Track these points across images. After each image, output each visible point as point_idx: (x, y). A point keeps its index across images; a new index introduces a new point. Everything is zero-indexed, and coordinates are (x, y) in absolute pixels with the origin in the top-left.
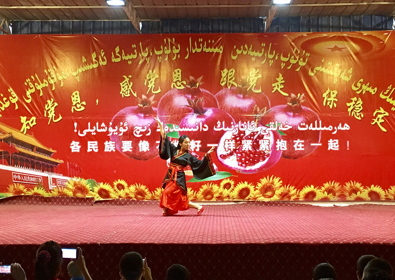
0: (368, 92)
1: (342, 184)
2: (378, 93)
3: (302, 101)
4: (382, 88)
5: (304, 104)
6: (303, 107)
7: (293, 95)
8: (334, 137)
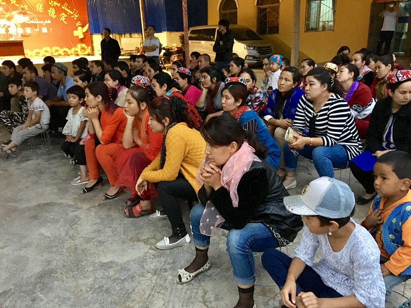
0: (56, 5)
1: (51, 48)
2: (61, 6)
3: (27, 9)
4: (62, 4)
5: (28, 10)
6: (28, 12)
7: (22, 6)
8: (44, 26)
